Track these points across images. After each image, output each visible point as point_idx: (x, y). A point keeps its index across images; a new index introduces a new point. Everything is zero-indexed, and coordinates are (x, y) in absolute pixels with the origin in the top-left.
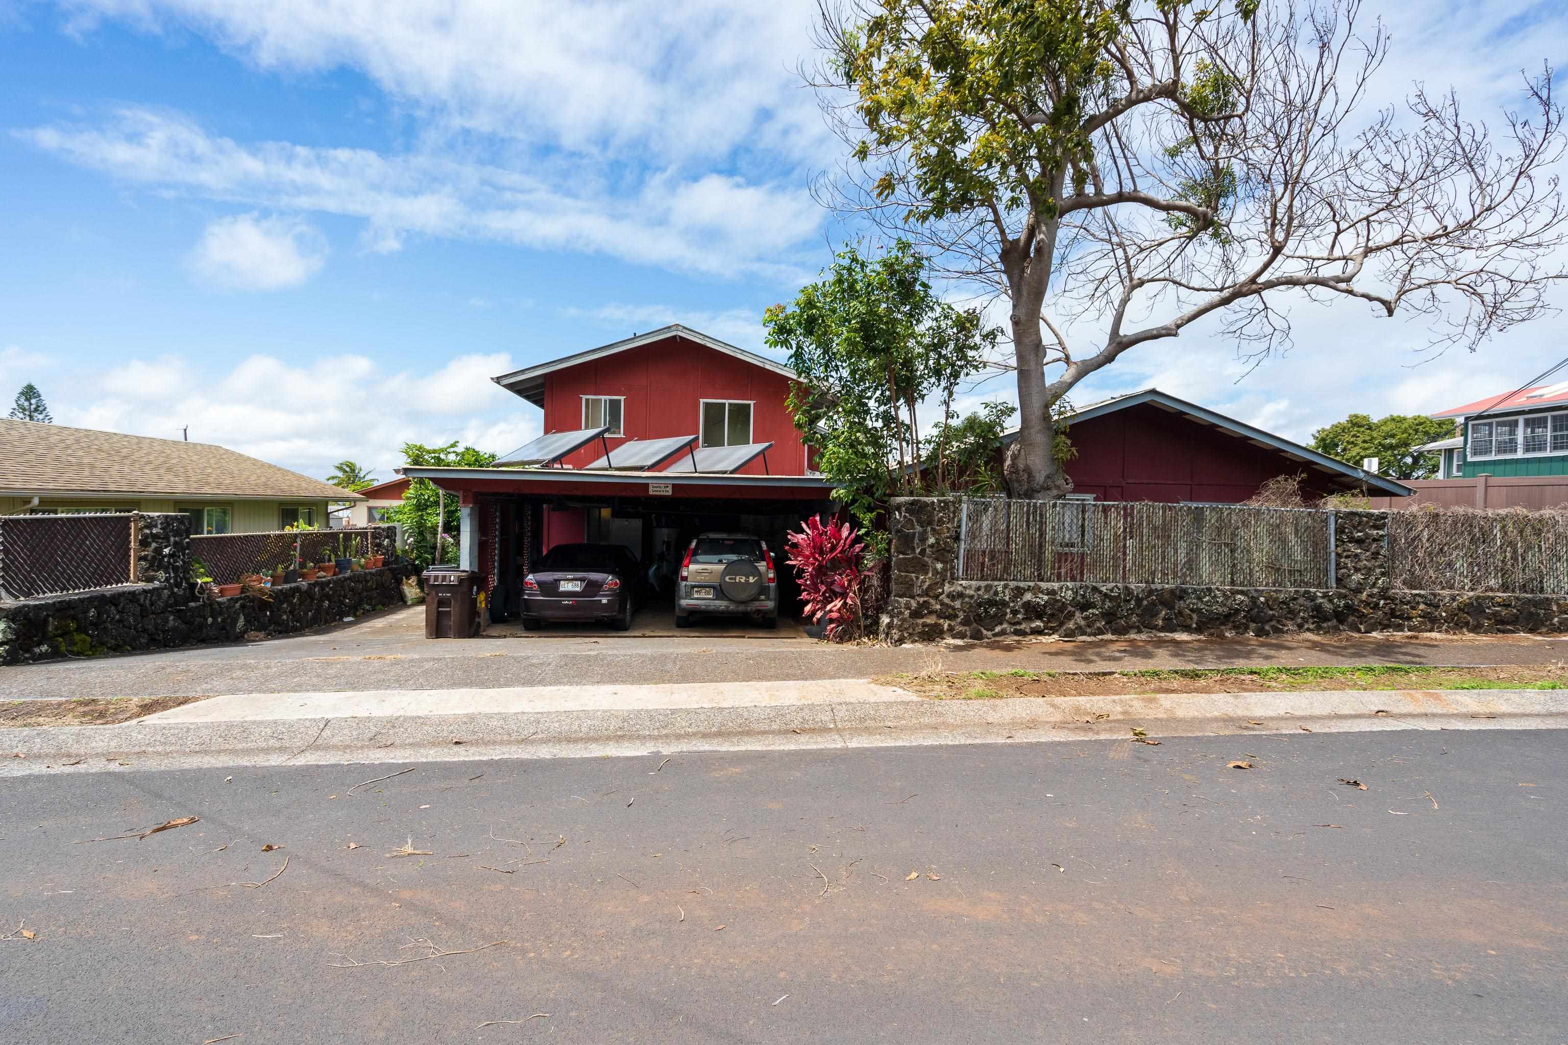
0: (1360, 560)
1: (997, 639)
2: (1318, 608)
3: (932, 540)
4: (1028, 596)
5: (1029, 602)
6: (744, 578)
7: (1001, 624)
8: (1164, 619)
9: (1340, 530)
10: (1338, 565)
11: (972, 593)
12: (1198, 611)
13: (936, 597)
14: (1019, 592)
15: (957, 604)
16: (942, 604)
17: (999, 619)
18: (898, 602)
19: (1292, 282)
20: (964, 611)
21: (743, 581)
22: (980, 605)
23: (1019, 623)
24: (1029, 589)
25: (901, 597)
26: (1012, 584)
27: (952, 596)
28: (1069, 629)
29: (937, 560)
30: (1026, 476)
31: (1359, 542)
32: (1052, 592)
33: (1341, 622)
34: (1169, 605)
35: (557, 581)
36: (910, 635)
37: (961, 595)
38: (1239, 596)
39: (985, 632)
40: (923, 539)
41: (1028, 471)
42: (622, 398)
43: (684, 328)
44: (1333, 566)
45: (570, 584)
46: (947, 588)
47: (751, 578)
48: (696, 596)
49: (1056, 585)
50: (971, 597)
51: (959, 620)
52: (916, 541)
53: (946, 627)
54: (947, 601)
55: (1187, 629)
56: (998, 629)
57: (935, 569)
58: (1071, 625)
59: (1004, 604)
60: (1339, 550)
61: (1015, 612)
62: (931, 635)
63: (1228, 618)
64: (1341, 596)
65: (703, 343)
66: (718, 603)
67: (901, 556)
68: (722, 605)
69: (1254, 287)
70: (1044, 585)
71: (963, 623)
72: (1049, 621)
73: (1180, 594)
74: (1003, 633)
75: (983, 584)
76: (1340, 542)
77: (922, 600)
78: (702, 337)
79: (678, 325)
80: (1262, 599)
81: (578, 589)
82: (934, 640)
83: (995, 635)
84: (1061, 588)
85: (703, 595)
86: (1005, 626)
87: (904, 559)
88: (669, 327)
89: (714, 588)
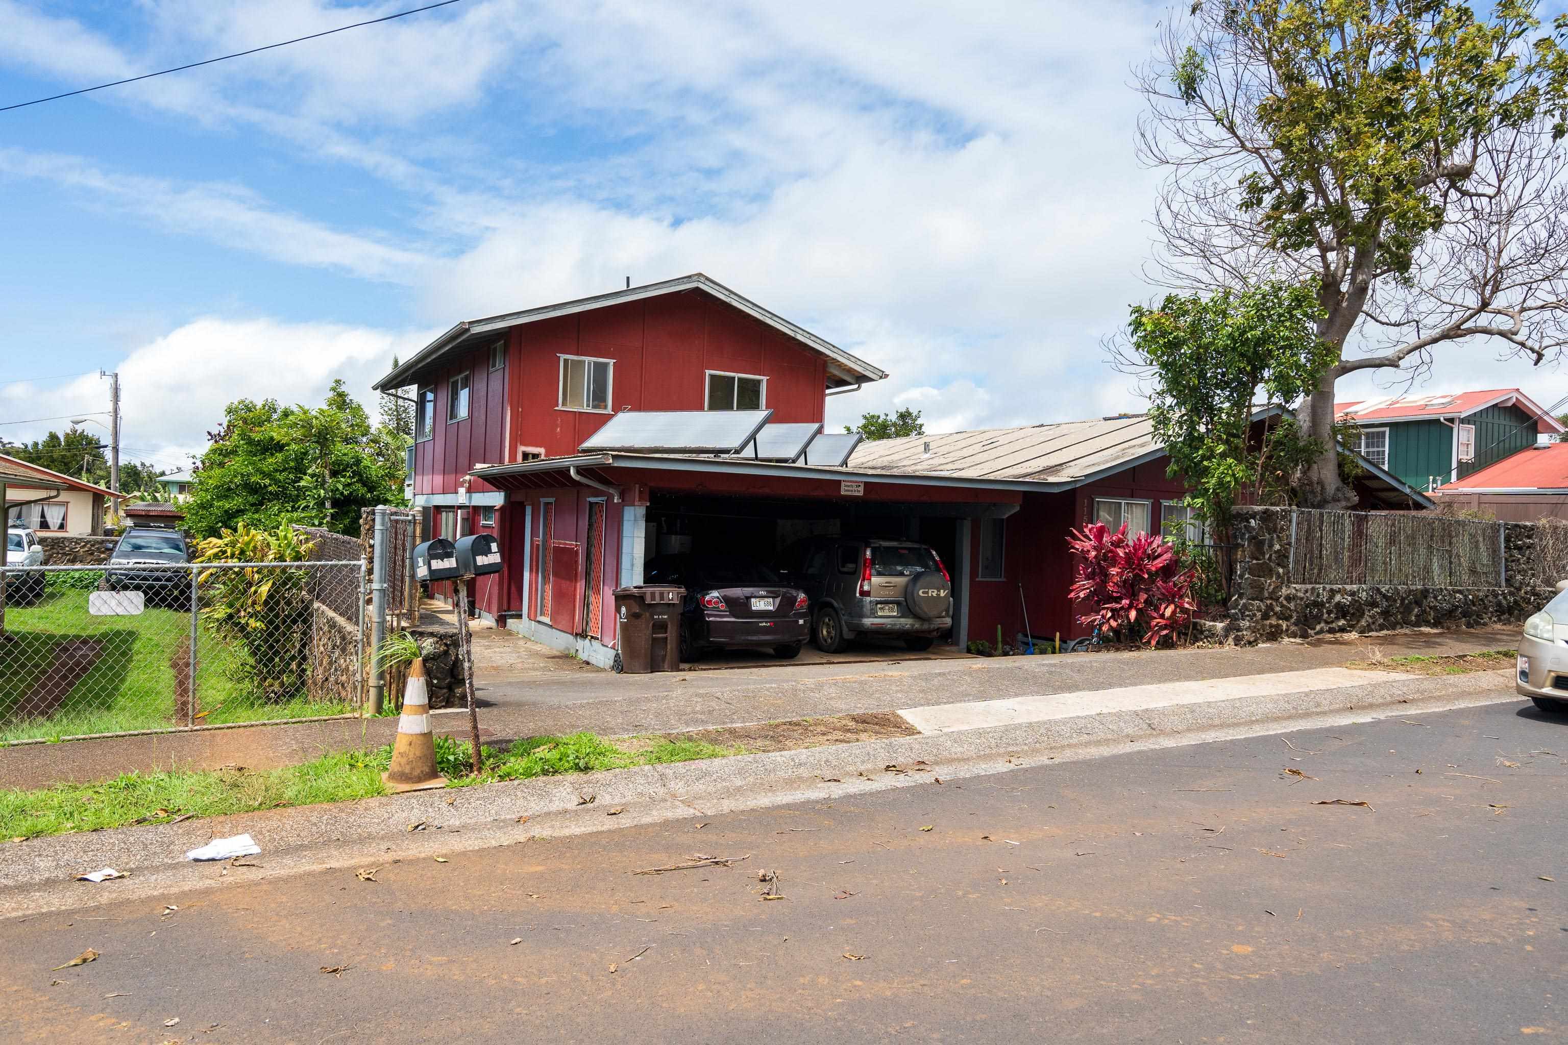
0: (1520, 564)
1: (1318, 637)
2: (1499, 604)
3: (1277, 547)
4: (1338, 598)
5: (1338, 603)
6: (936, 591)
7: (1319, 623)
8: (1417, 616)
9: (1508, 539)
10: (1506, 567)
11: (1302, 595)
12: (1434, 608)
13: (1277, 600)
14: (1333, 593)
15: (1292, 606)
16: (1282, 606)
17: (1318, 619)
18: (1252, 605)
19: (1485, 331)
20: (1298, 612)
21: (934, 594)
22: (1307, 606)
23: (1332, 622)
24: (1339, 591)
25: (1253, 599)
26: (1328, 587)
27: (1288, 598)
28: (1362, 626)
29: (1279, 565)
30: (1319, 488)
31: (1519, 548)
32: (1353, 594)
33: (1511, 614)
34: (1418, 603)
35: (748, 598)
36: (1261, 635)
37: (1295, 598)
38: (1458, 595)
39: (1310, 631)
40: (1271, 546)
41: (1320, 482)
42: (612, 362)
43: (707, 279)
44: (1503, 569)
45: (762, 603)
46: (1284, 591)
47: (942, 591)
48: (880, 614)
49: (1355, 587)
50: (1302, 599)
51: (1293, 620)
52: (1266, 547)
53: (1284, 627)
54: (1285, 602)
55: (1428, 624)
56: (1318, 628)
57: (1278, 573)
58: (1363, 623)
59: (1322, 604)
60: (1507, 555)
61: (1329, 612)
62: (1274, 635)
63: (1450, 614)
64: (1511, 593)
65: (727, 300)
66: (903, 620)
67: (1254, 562)
68: (907, 623)
69: (1459, 332)
70: (1348, 587)
71: (1296, 624)
72: (1351, 620)
73: (1425, 593)
74: (1321, 631)
75: (1309, 586)
76: (1507, 547)
77: (1269, 602)
78: (727, 293)
79: (700, 275)
80: (1470, 597)
81: (771, 608)
82: (1276, 640)
83: (1316, 634)
84: (1359, 590)
85: (887, 613)
86: (1322, 625)
87: (1257, 564)
88: (690, 277)
89: (898, 603)
